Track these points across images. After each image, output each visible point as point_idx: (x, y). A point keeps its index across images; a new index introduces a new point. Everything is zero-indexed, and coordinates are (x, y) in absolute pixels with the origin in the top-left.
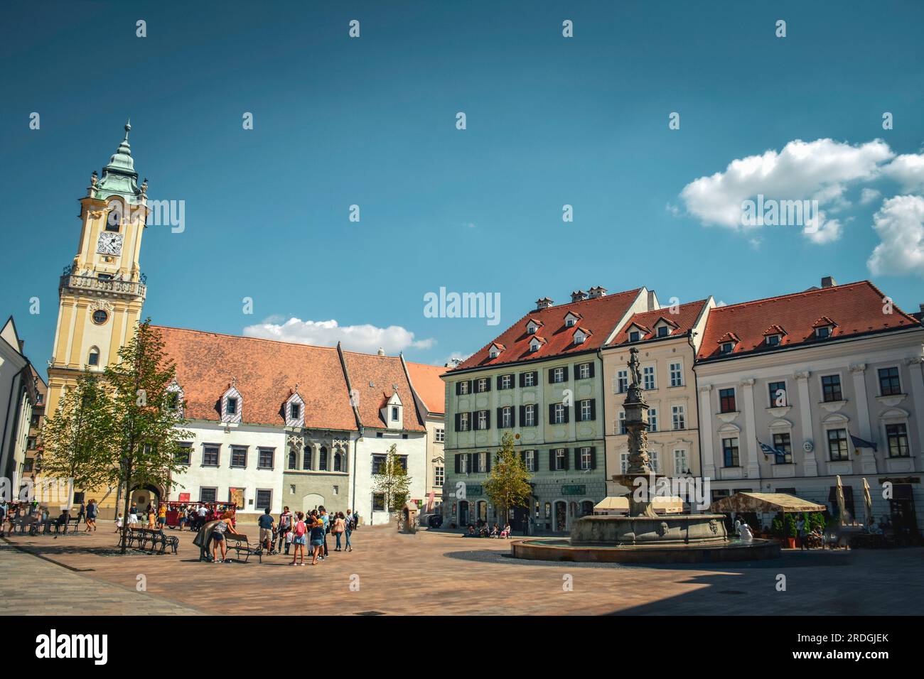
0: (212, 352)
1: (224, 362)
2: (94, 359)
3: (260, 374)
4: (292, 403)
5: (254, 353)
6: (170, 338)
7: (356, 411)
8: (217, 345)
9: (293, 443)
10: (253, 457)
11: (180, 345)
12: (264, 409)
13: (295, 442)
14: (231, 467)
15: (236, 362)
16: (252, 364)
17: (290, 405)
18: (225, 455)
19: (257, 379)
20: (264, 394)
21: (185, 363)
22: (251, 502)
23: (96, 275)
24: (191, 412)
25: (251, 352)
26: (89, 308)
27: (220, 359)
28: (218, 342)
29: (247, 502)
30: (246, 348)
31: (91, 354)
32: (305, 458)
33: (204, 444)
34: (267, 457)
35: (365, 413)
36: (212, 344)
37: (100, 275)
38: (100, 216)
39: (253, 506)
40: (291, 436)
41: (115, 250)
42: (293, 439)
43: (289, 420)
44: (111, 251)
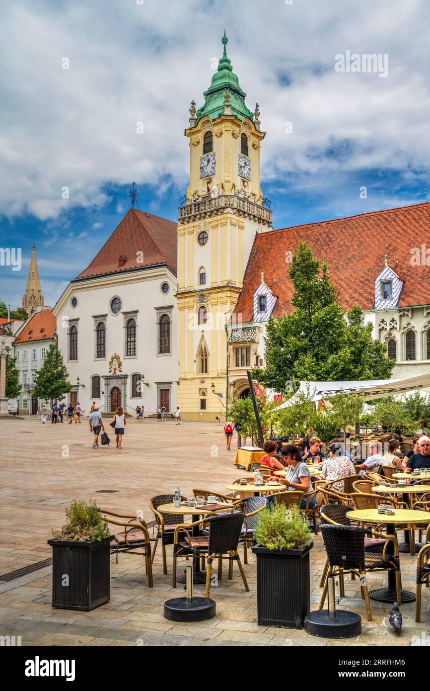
0: (319, 243)
1: (328, 251)
2: (202, 277)
3: (364, 253)
4: (381, 281)
5: (363, 231)
6: (282, 240)
8: (325, 234)
9: (386, 329)
11: (290, 244)
12: (357, 294)
13: (388, 328)
15: (341, 247)
16: (358, 245)
17: (379, 283)
19: (358, 261)
20: (362, 277)
25: (360, 230)
26: (195, 233)
27: (325, 248)
28: (328, 230)
30: (356, 228)
31: (200, 275)
32: (408, 346)
36: (321, 234)
38: (198, 142)
40: (383, 321)
41: (212, 170)
42: (386, 324)
43: (379, 302)
44: (209, 173)
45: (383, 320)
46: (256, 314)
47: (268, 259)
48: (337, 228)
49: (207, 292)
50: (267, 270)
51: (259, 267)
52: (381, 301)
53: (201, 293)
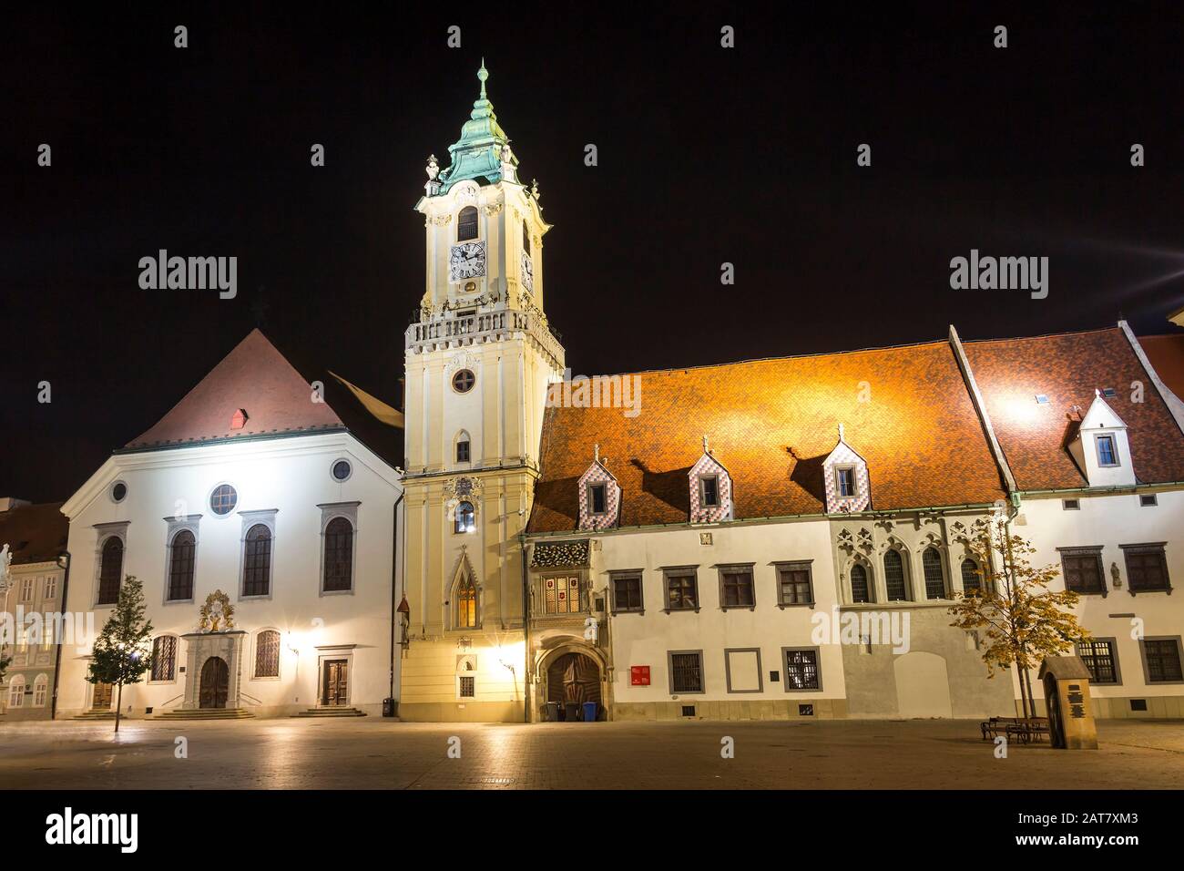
0: (680, 403)
2: (463, 451)
7: (1001, 460)
8: (689, 390)
9: (851, 547)
10: (766, 585)
12: (781, 488)
14: (724, 609)
18: (709, 585)
21: (629, 431)
22: (774, 676)
23: (451, 316)
24: (635, 513)
26: (447, 369)
27: (695, 411)
28: (691, 383)
29: (766, 677)
31: (460, 445)
32: (889, 576)
33: (665, 569)
34: (796, 581)
35: (1024, 462)
36: (679, 389)
37: (459, 315)
38: (448, 222)
39: (781, 683)
40: (844, 533)
41: (477, 269)
42: (851, 539)
43: (834, 502)
44: (471, 273)
45: (863, 530)
46: (586, 517)
47: (582, 425)
48: (709, 382)
49: (476, 475)
50: (585, 443)
51: (567, 438)
52: (837, 499)
53: (463, 476)
